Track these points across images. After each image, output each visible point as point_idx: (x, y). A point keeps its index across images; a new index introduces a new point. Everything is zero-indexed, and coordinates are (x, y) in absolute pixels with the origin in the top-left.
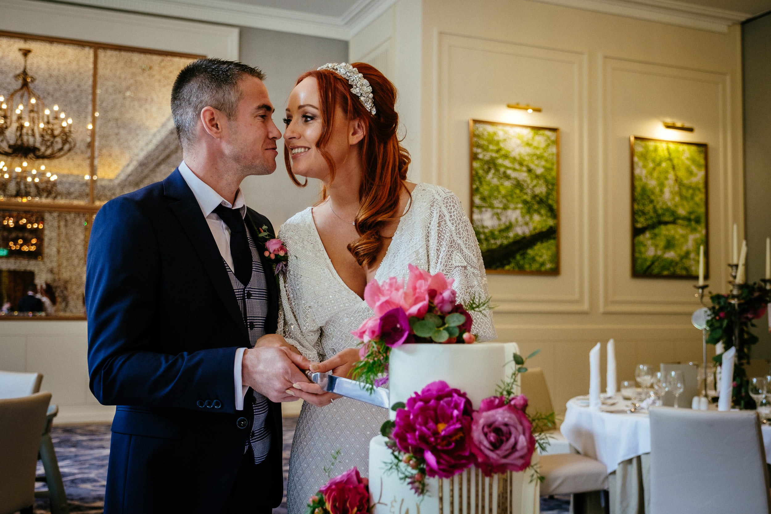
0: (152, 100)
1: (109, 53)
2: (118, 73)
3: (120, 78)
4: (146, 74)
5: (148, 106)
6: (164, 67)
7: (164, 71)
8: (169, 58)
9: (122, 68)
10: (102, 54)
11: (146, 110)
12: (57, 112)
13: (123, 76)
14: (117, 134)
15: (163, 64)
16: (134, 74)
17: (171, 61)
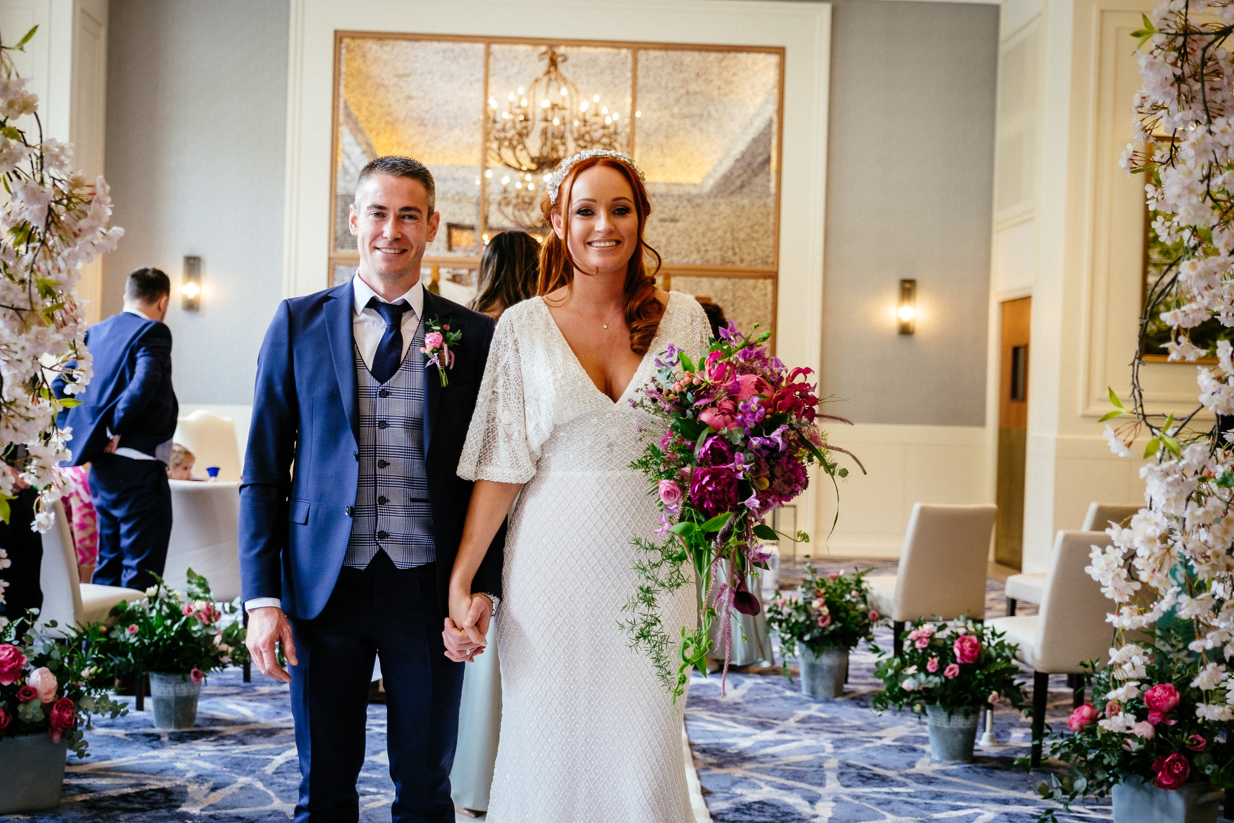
0: (709, 115)
1: (653, 53)
2: (664, 82)
3: (666, 88)
4: (700, 81)
5: (703, 124)
6: (725, 68)
7: (725, 74)
8: (732, 55)
9: (669, 74)
10: (642, 55)
11: (701, 129)
12: (597, 105)
13: (670, 85)
14: (662, 166)
15: (724, 64)
16: (685, 81)
17: (735, 57)
